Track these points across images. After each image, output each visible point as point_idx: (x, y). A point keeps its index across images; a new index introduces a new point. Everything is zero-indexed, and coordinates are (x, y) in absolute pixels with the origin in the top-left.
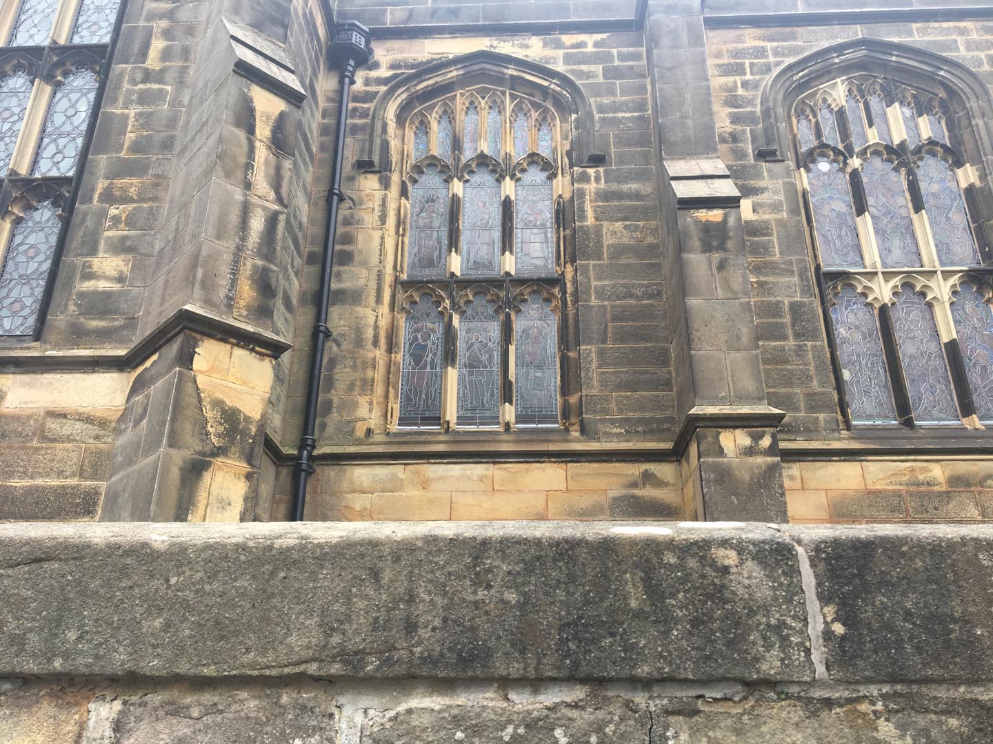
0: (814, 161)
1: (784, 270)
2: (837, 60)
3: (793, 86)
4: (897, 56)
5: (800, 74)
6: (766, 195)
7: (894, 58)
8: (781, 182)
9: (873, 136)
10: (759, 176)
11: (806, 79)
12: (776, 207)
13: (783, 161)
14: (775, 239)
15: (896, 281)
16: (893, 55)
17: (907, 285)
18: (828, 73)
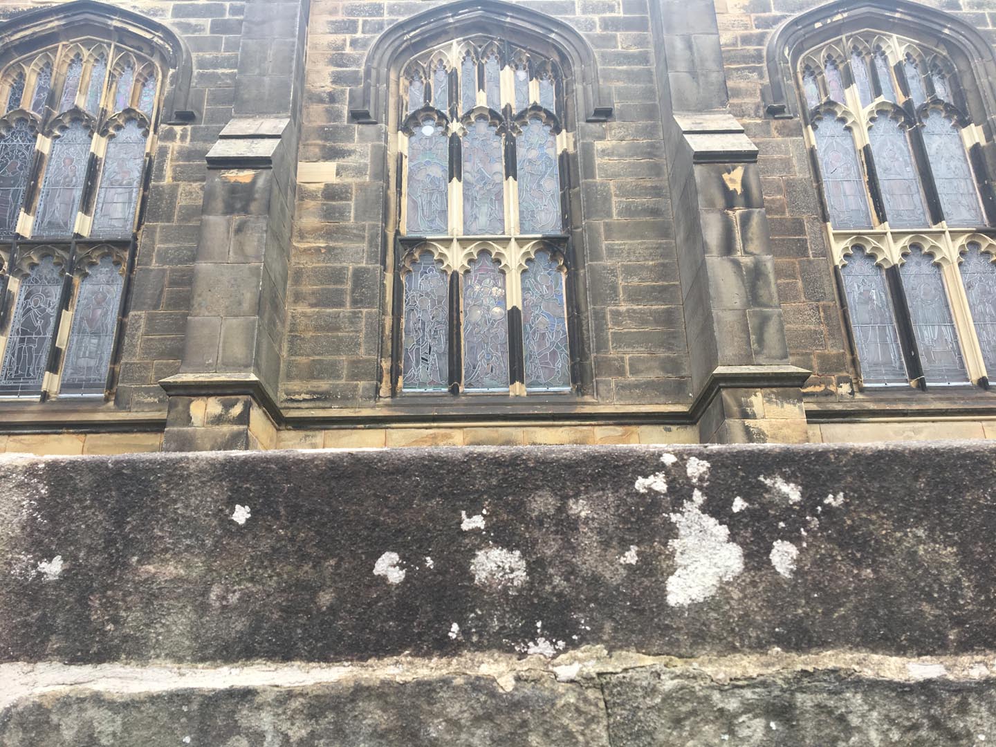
0: (418, 125)
1: (355, 235)
2: (451, 20)
3: (404, 46)
4: (512, 17)
5: (412, 34)
6: (353, 157)
7: (508, 20)
8: (370, 145)
9: (481, 100)
10: (350, 138)
11: (418, 39)
12: (359, 171)
13: (376, 123)
14: (352, 203)
15: (472, 248)
16: (507, 16)
17: (484, 253)
18: (442, 33)
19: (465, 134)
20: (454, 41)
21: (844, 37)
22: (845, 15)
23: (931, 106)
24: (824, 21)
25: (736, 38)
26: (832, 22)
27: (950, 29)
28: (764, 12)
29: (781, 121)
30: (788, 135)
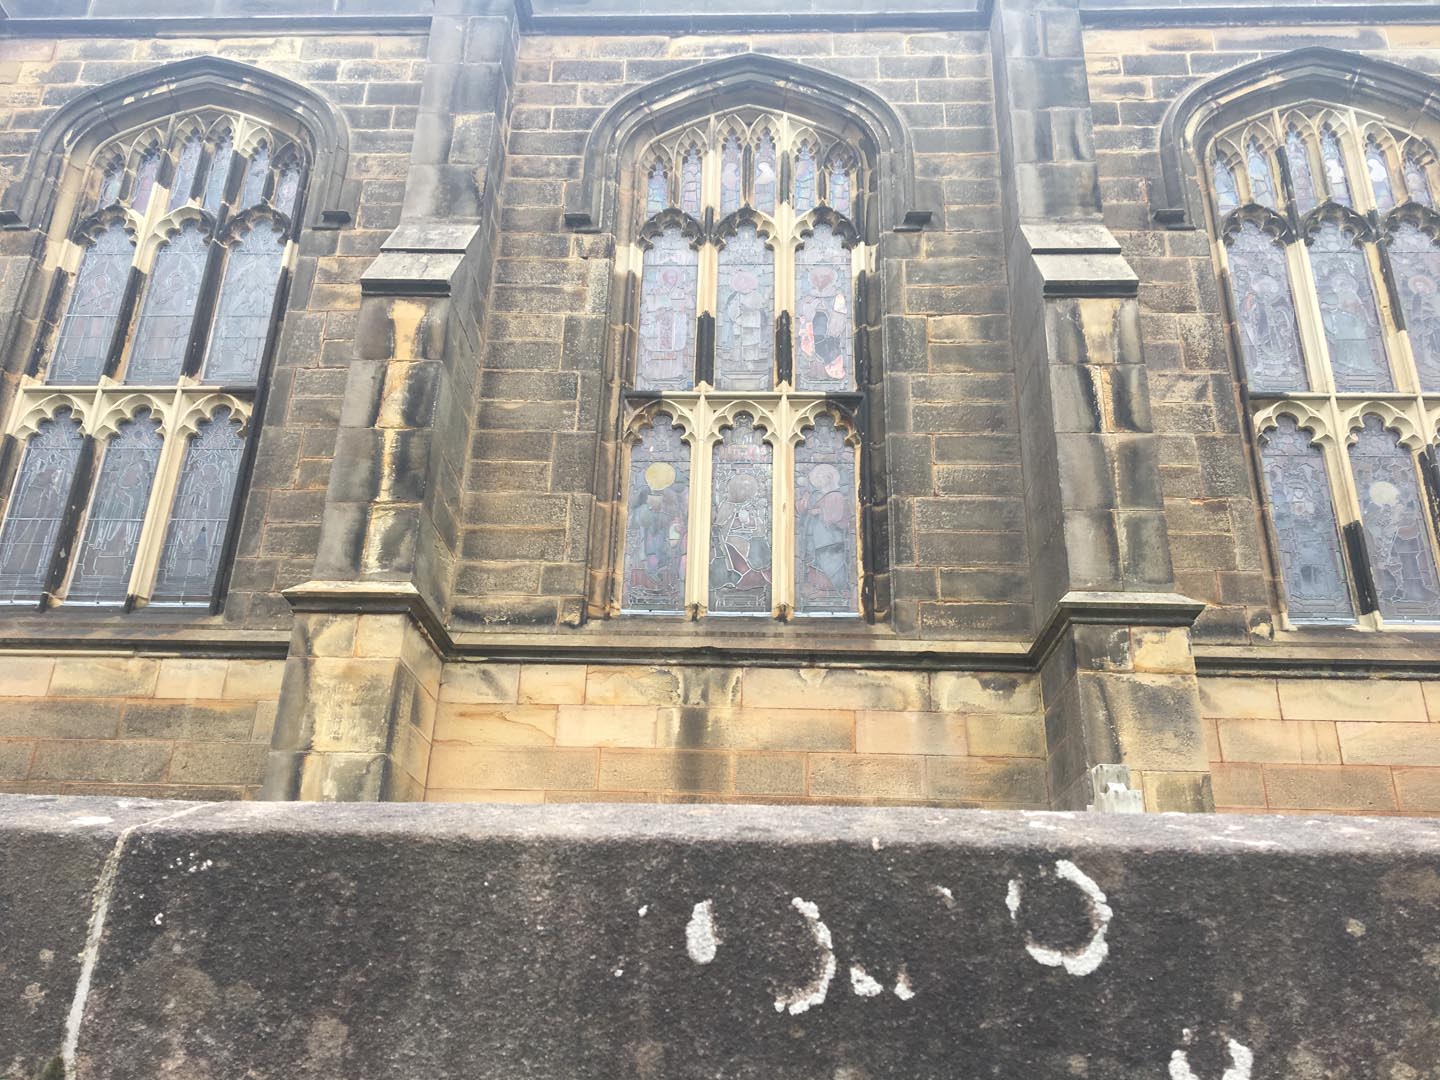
21: (172, 117)
22: (173, 86)
23: (257, 214)
24: (138, 95)
25: (11, 117)
26: (150, 97)
27: (305, 106)
28: (66, 81)
29: (12, 234)
30: (13, 253)
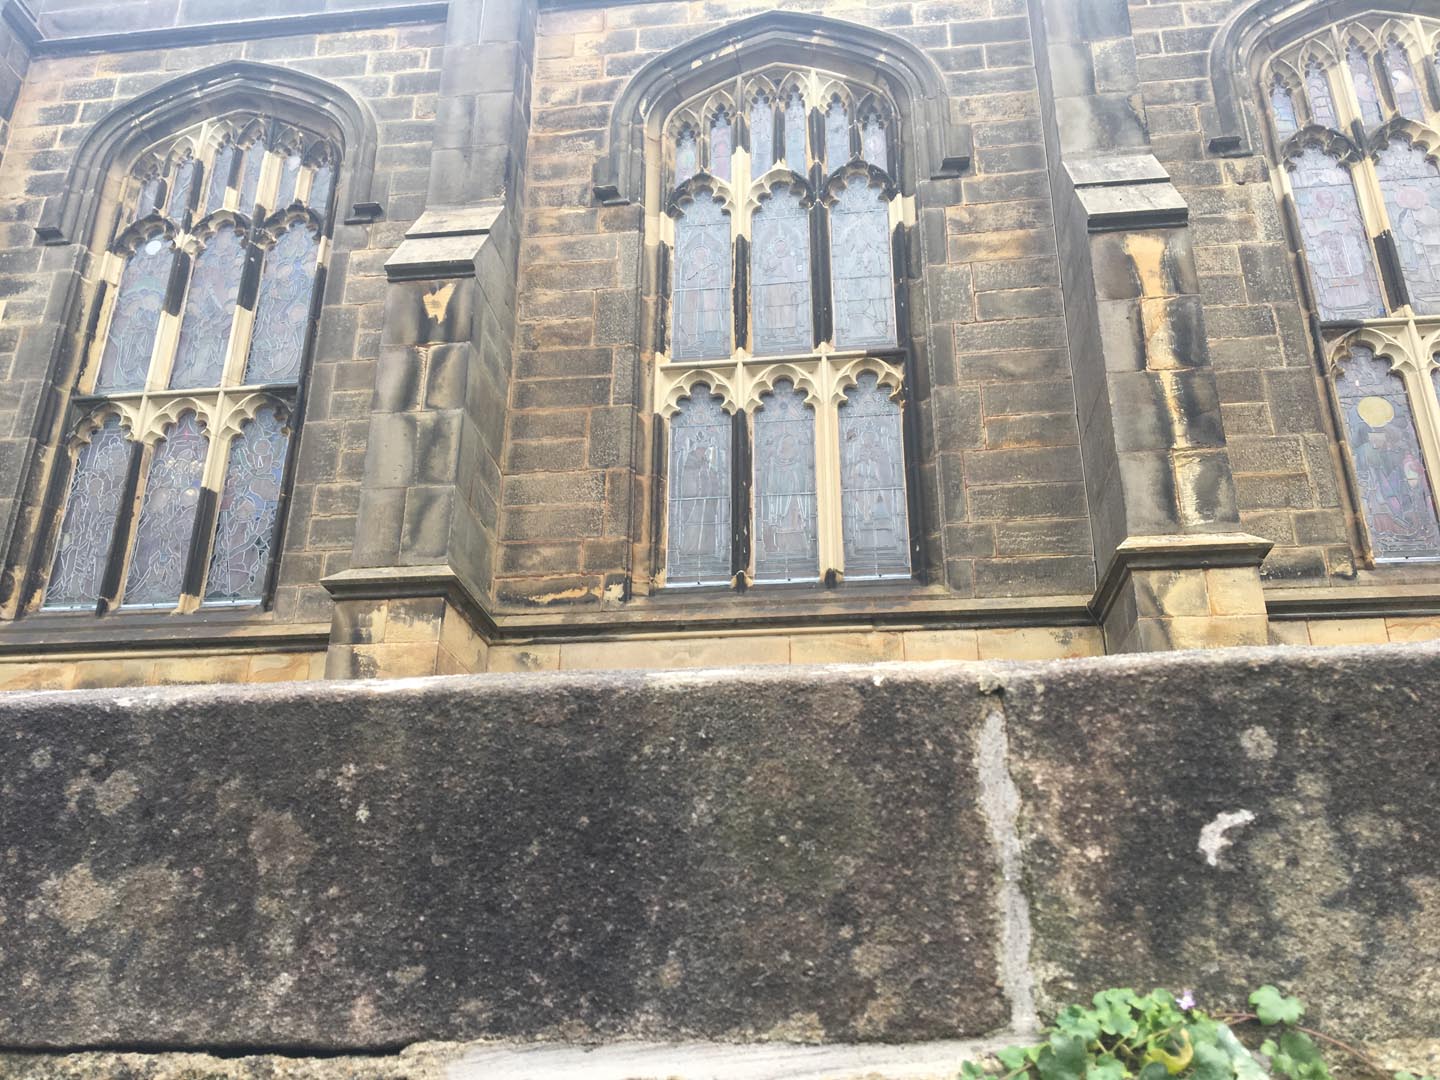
1: (8, 398)
2: (198, 95)
3: (131, 135)
4: (278, 84)
5: (143, 118)
6: (29, 292)
7: (273, 88)
8: (54, 273)
10: (32, 266)
11: (152, 123)
12: (33, 310)
13: (68, 243)
14: (14, 355)
15: (170, 408)
16: (272, 83)
17: (185, 413)
18: (188, 114)
19: (200, 252)
20: (205, 123)
21: (739, 78)
22: (739, 46)
23: (851, 171)
24: (705, 58)
25: (577, 92)
26: (718, 58)
27: (887, 54)
28: (625, 50)
29: (613, 209)
30: (618, 229)
